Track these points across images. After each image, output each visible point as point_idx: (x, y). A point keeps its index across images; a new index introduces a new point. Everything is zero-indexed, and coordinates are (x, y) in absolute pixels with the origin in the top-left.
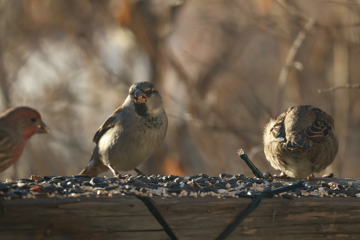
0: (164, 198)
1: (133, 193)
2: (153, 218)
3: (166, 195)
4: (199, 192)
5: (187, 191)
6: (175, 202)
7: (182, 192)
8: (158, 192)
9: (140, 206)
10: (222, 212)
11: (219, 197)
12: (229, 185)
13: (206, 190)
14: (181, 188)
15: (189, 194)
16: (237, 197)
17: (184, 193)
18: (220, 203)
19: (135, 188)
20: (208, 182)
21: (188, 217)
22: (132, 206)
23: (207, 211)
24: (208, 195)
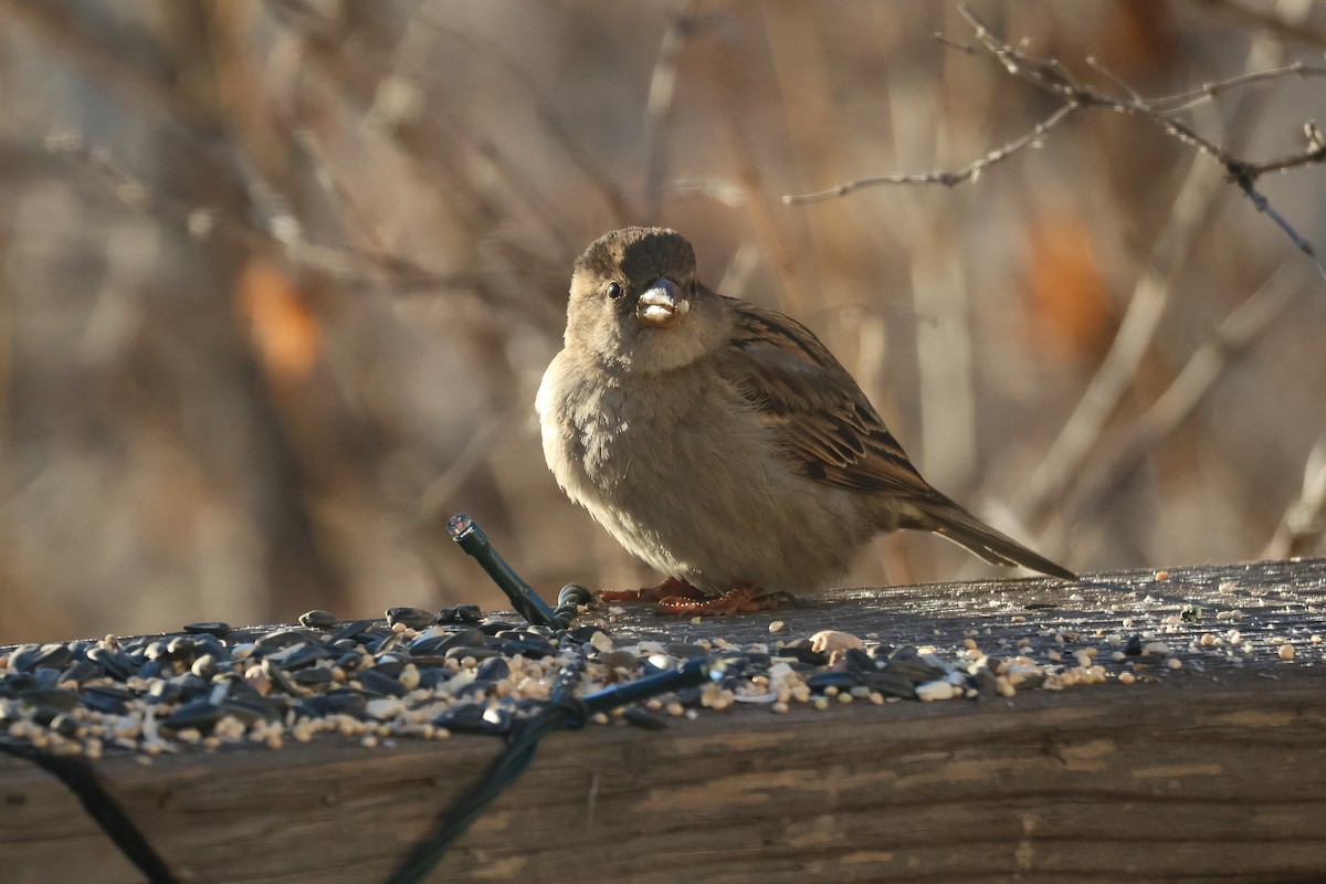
0: (144, 760)
1: (25, 738)
3: (155, 744)
4: (291, 716)
5: (240, 717)
6: (191, 773)
7: (221, 727)
8: (121, 726)
9: (49, 796)
10: (384, 798)
11: (370, 741)
12: (411, 675)
13: (320, 708)
14: (212, 708)
15: (249, 730)
16: (443, 733)
17: (231, 728)
18: (374, 763)
19: (33, 710)
20: (328, 664)
21: (247, 828)
22: (16, 800)
23: (324, 801)
24: (324, 732)
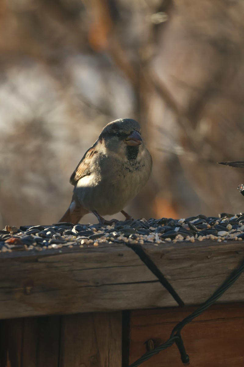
0: (157, 245)
1: (122, 240)
2: (146, 268)
3: (159, 241)
4: (197, 236)
5: (182, 235)
6: (170, 249)
7: (177, 237)
8: (149, 238)
9: (130, 255)
10: (223, 257)
11: (220, 241)
12: (230, 226)
13: (204, 233)
14: (175, 232)
15: (185, 239)
16: (240, 239)
17: (180, 237)
18: (221, 247)
19: (123, 234)
20: (206, 224)
21: (185, 265)
22: (121, 255)
23: (207, 257)
24: (206, 239)
